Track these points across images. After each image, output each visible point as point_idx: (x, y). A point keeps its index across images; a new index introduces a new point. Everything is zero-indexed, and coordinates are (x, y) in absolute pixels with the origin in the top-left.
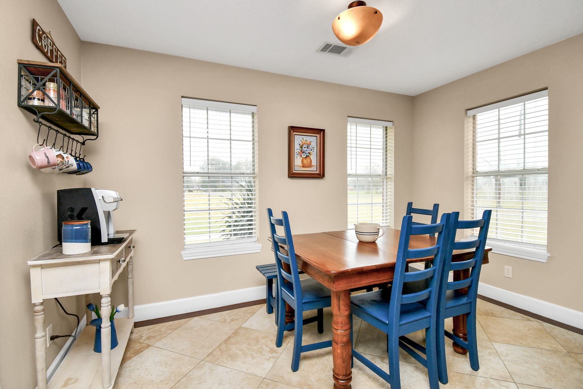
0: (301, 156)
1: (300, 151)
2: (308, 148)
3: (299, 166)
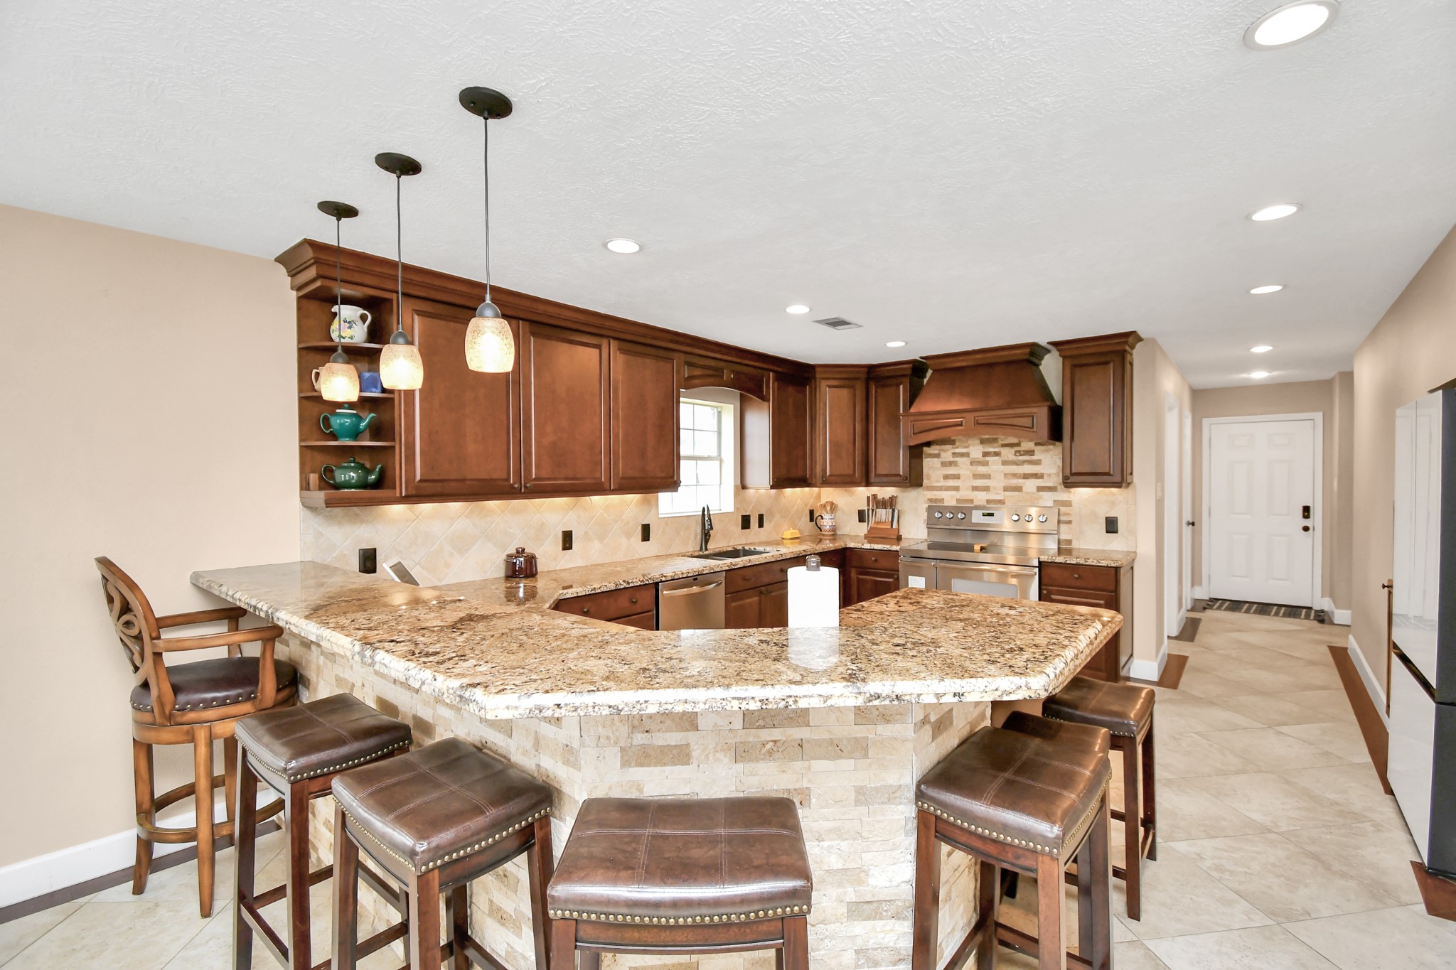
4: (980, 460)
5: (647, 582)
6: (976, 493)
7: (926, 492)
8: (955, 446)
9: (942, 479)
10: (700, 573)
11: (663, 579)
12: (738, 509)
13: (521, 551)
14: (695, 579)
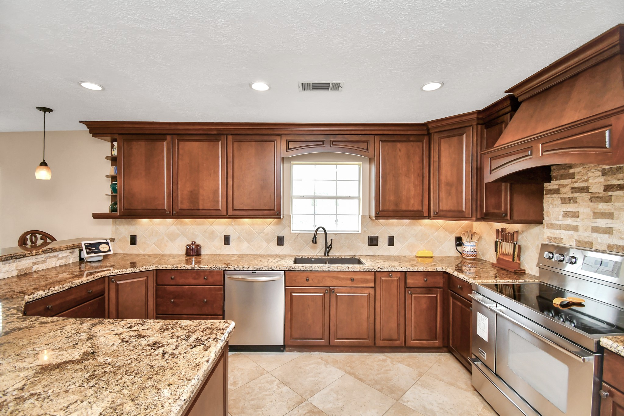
4: (601, 195)
5: (215, 269)
6: (595, 235)
7: (546, 230)
8: (574, 180)
9: (561, 217)
10: (259, 269)
11: (227, 269)
12: (365, 231)
13: (193, 243)
14: (253, 272)
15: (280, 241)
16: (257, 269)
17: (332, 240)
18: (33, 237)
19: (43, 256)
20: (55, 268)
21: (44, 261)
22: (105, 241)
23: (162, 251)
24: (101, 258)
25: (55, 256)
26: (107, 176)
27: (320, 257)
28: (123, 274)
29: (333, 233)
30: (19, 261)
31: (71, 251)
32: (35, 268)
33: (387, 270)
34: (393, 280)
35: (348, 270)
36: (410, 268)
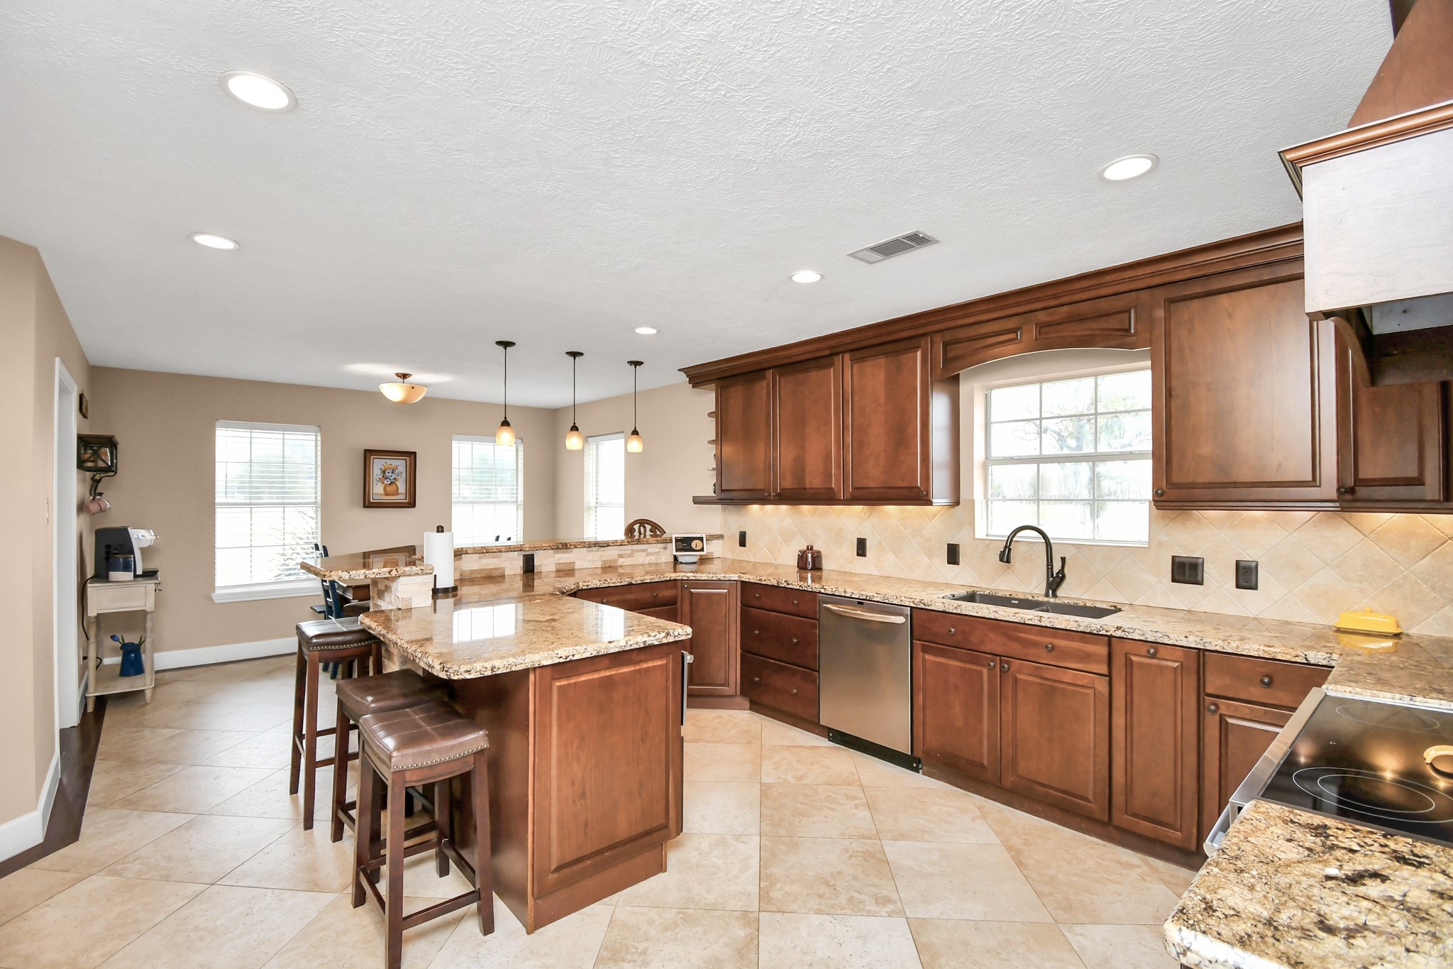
0: (383, 483)
1: (381, 477)
2: (393, 473)
3: (381, 495)
5: (806, 589)
10: (868, 598)
11: (822, 591)
12: (1160, 544)
13: (810, 548)
14: (859, 603)
15: (953, 555)
16: (864, 597)
17: (1063, 559)
18: (642, 528)
19: (630, 547)
20: (643, 565)
21: (631, 555)
22: (699, 536)
23: (775, 560)
24: (695, 559)
25: (644, 550)
26: (709, 442)
27: (1030, 598)
28: (696, 580)
29: (1072, 544)
30: (603, 551)
31: (663, 545)
32: (621, 561)
33: (1143, 638)
34: (1161, 668)
35: (1039, 624)
36: (1214, 643)
